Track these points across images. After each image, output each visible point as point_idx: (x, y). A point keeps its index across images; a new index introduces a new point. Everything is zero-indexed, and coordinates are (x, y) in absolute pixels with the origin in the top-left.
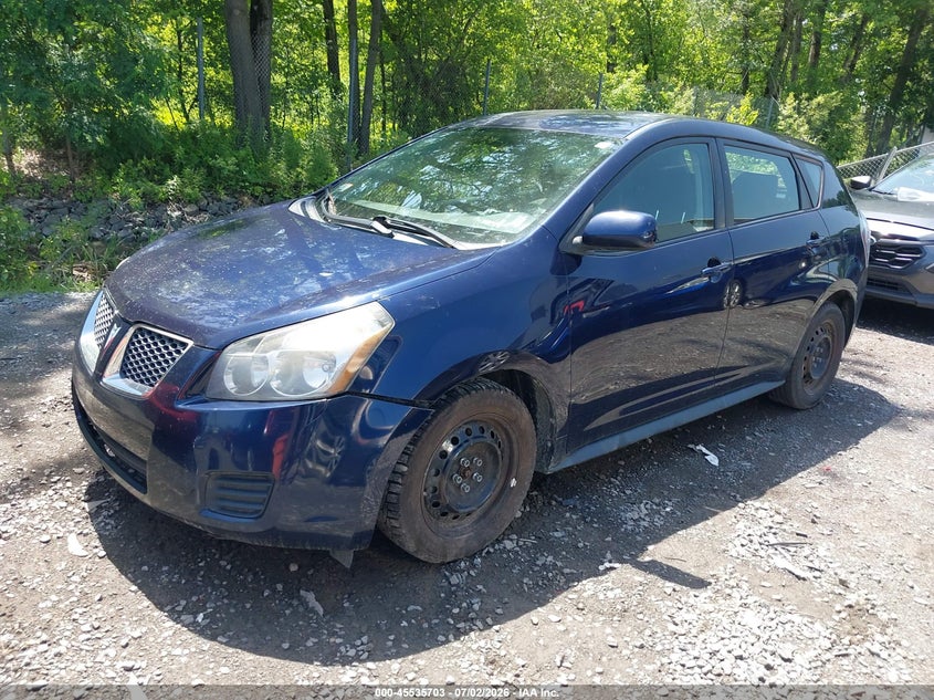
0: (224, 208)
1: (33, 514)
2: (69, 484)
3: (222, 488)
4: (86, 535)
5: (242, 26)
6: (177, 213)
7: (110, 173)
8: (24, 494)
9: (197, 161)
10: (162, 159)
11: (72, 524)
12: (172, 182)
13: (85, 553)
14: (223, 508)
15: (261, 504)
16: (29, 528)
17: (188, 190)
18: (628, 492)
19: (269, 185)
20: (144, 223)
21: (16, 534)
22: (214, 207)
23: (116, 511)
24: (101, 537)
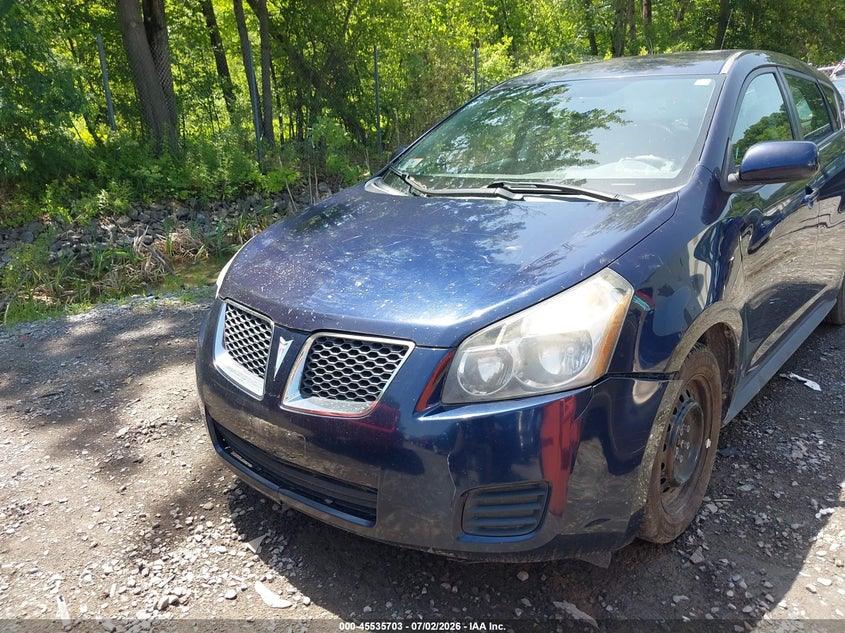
0: (155, 216)
1: (196, 567)
2: (209, 524)
3: (481, 505)
4: (271, 581)
5: (139, 37)
6: (111, 226)
7: (36, 197)
8: (169, 544)
9: (119, 173)
10: (84, 176)
11: (247, 570)
12: (100, 197)
13: (288, 603)
14: (483, 529)
15: (532, 516)
16: (204, 585)
17: (118, 202)
18: (770, 431)
19: (193, 188)
20: (80, 241)
21: (193, 595)
22: (145, 215)
23: (285, 547)
24: (291, 580)
